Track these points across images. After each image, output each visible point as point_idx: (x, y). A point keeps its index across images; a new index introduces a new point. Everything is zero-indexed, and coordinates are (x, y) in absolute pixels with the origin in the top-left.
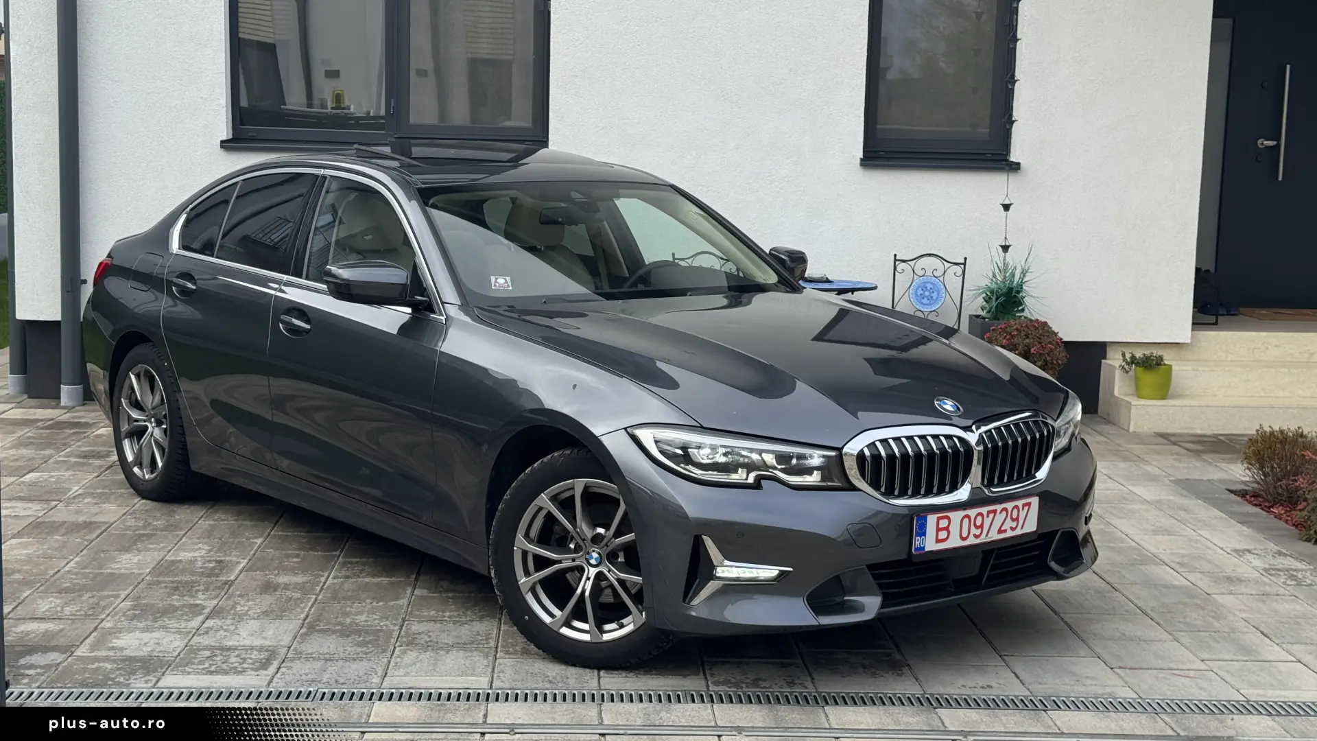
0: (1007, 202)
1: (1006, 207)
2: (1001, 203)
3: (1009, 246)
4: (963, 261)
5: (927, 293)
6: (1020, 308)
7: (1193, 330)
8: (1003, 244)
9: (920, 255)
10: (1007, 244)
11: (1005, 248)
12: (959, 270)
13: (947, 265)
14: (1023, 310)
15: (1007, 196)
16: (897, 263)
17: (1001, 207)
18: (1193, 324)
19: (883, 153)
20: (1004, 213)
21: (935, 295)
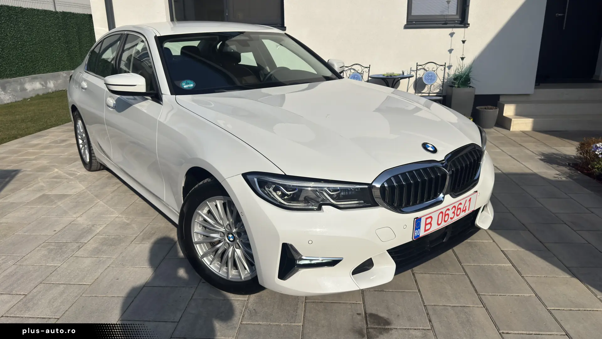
0: (464, 40)
1: (464, 42)
2: (462, 40)
3: (464, 58)
4: (444, 64)
5: (430, 78)
6: (468, 83)
7: (535, 88)
8: (462, 57)
9: (427, 62)
10: (464, 57)
11: (462, 59)
12: (443, 68)
13: (438, 66)
14: (470, 83)
15: (464, 37)
16: (418, 66)
17: (462, 42)
18: (535, 85)
19: (414, 22)
20: (463, 44)
21: (433, 78)
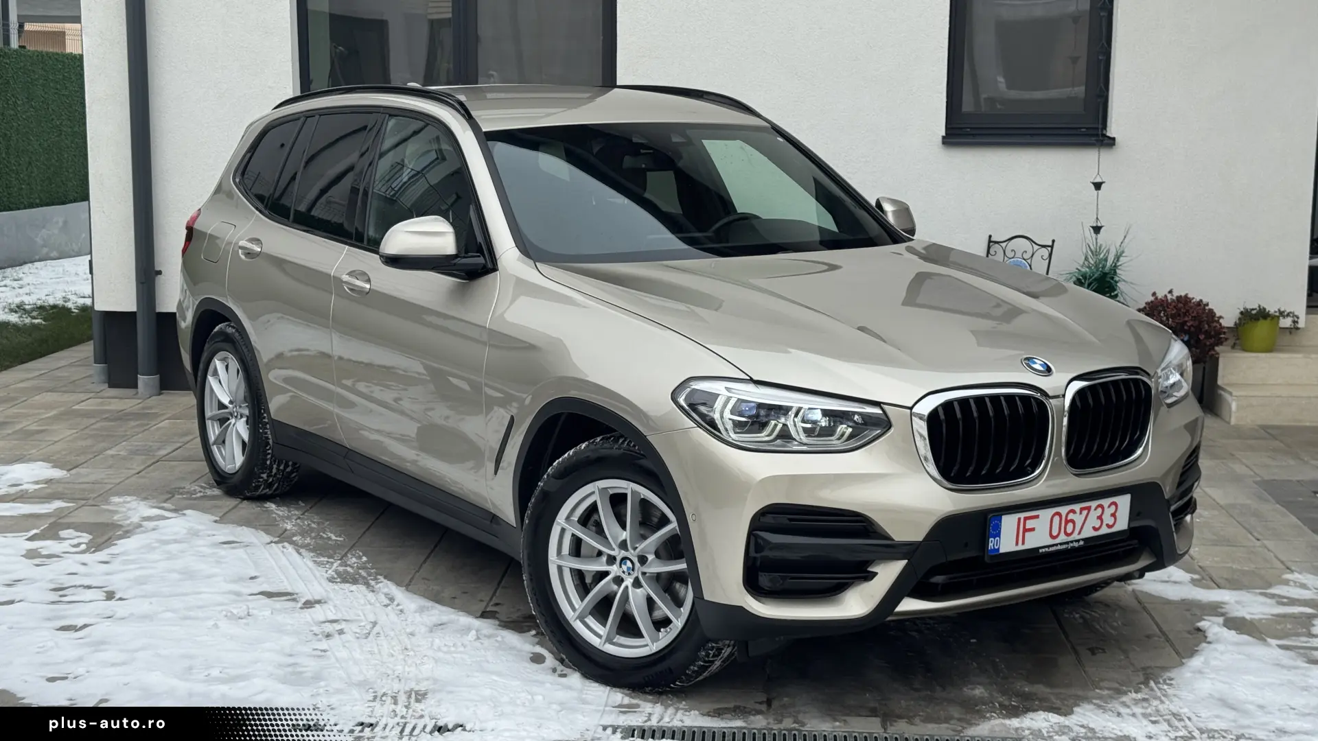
0: (1098, 180)
1: (1098, 186)
2: (1092, 181)
4: (1050, 244)
6: (1112, 294)
7: (1307, 312)
8: (1095, 225)
9: (1011, 236)
10: (1099, 225)
11: (1097, 229)
12: (1045, 252)
13: (1036, 247)
15: (1098, 174)
16: (991, 244)
18: (1308, 304)
19: (969, 130)
20: (1096, 192)
